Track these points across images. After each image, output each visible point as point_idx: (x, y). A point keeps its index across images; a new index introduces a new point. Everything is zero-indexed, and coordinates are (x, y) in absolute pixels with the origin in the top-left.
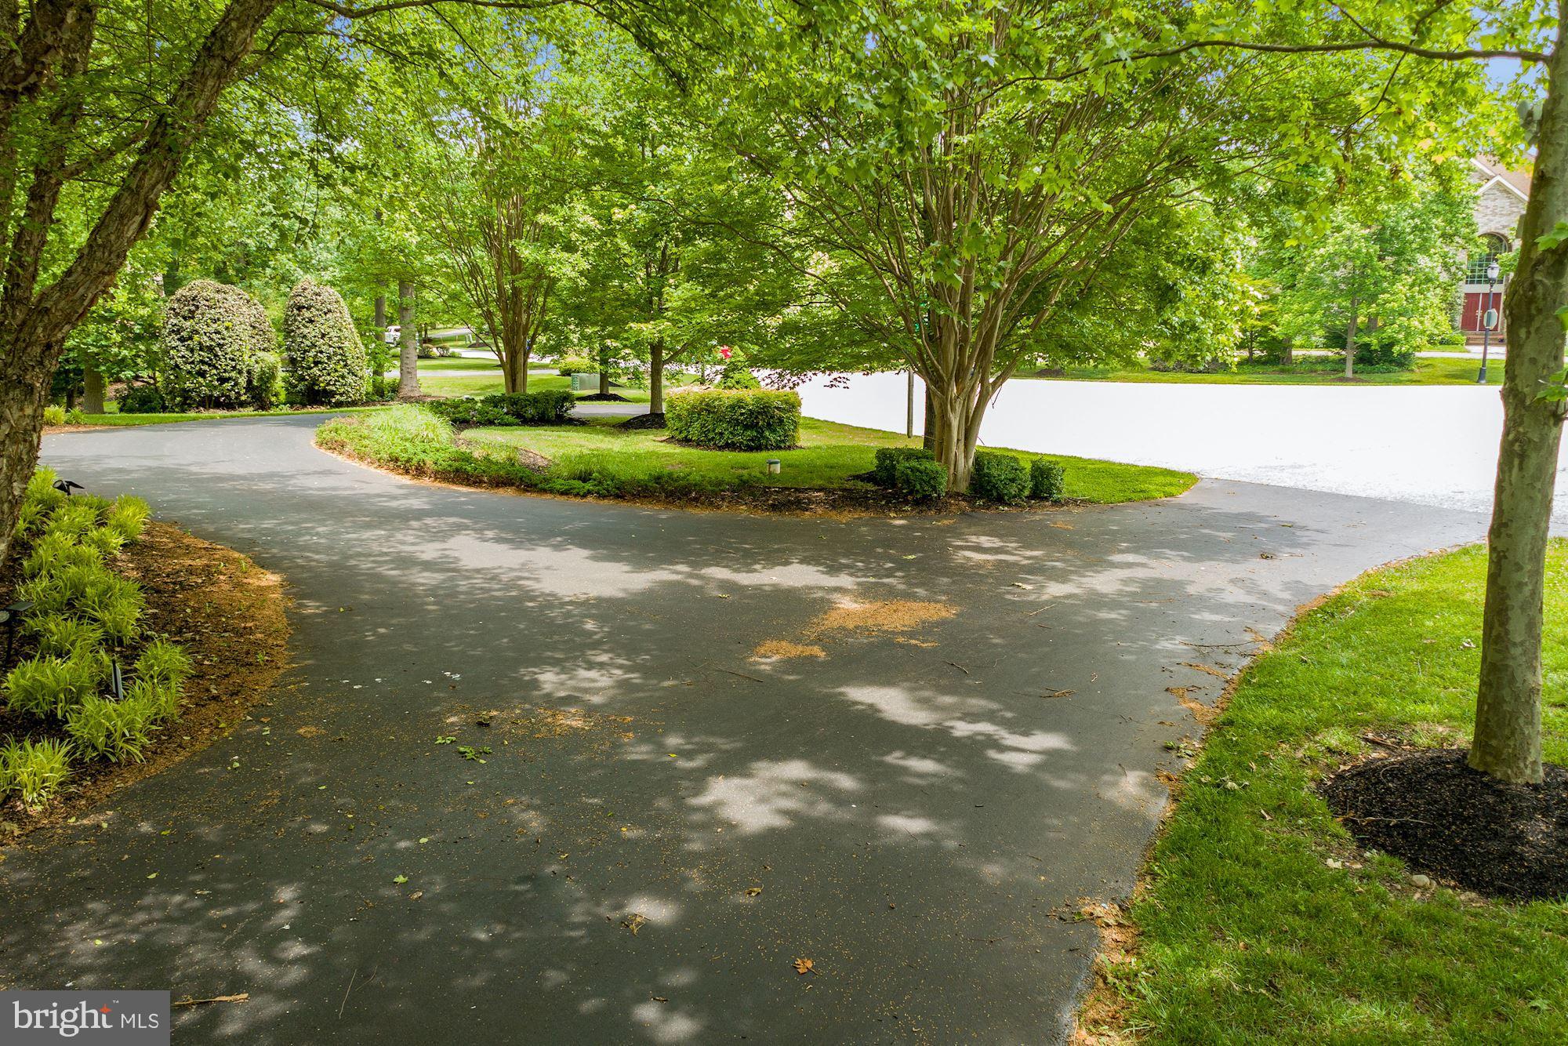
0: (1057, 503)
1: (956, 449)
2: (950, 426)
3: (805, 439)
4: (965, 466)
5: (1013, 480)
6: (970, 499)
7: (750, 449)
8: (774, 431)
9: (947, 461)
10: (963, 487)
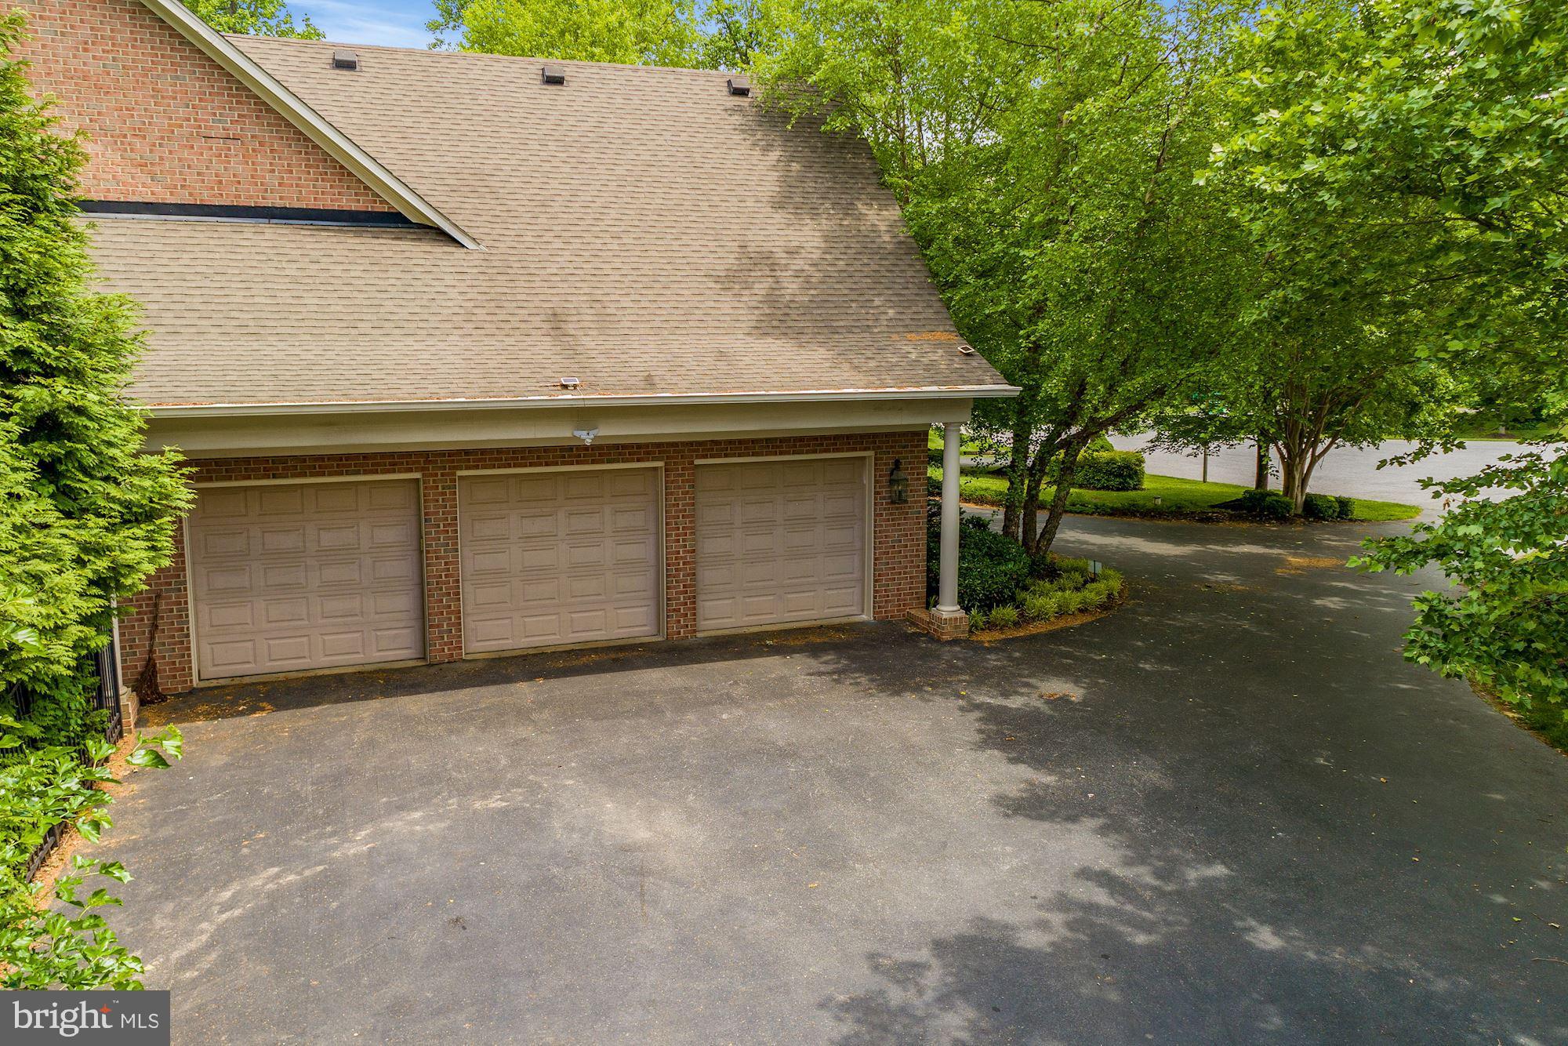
0: (1351, 520)
1: (1297, 491)
2: (1294, 478)
3: (1146, 485)
4: (1300, 500)
5: (1330, 507)
6: (1306, 518)
7: (1118, 490)
8: (1132, 479)
9: (1291, 498)
10: (1300, 511)
